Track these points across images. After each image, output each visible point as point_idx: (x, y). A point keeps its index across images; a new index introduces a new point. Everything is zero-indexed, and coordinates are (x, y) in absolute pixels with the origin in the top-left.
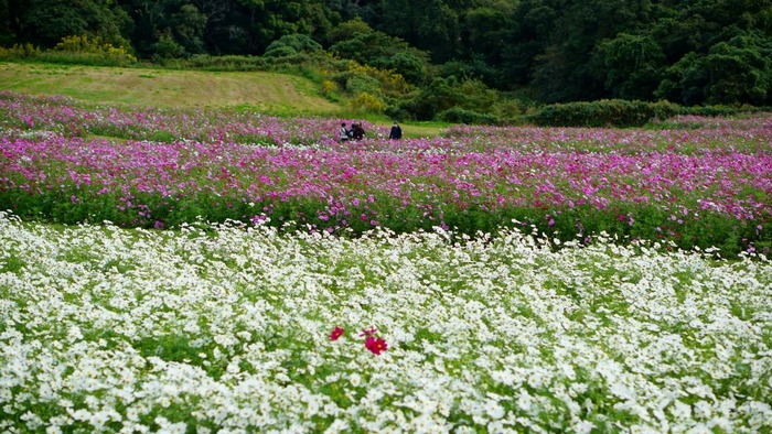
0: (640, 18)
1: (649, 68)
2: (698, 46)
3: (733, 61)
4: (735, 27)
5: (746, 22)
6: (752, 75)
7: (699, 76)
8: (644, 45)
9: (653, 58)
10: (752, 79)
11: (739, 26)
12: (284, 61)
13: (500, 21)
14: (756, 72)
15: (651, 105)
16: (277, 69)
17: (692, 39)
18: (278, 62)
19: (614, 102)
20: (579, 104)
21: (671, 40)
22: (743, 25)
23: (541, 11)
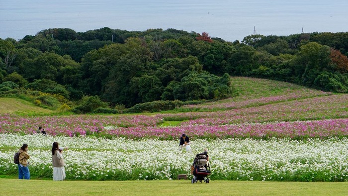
0: (146, 68)
1: (157, 87)
2: (175, 78)
3: (196, 84)
4: (187, 70)
5: (192, 68)
6: (203, 88)
7: (180, 90)
8: (153, 79)
9: (157, 83)
10: (203, 90)
11: (189, 70)
12: (9, 93)
13: (75, 71)
14: (204, 87)
15: (173, 102)
16: (7, 96)
17: (172, 76)
18: (6, 93)
19: (160, 102)
20: (148, 103)
21: (163, 76)
22: (191, 69)
23: (99, 67)
